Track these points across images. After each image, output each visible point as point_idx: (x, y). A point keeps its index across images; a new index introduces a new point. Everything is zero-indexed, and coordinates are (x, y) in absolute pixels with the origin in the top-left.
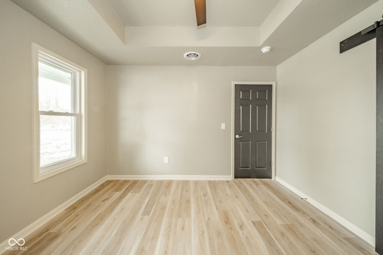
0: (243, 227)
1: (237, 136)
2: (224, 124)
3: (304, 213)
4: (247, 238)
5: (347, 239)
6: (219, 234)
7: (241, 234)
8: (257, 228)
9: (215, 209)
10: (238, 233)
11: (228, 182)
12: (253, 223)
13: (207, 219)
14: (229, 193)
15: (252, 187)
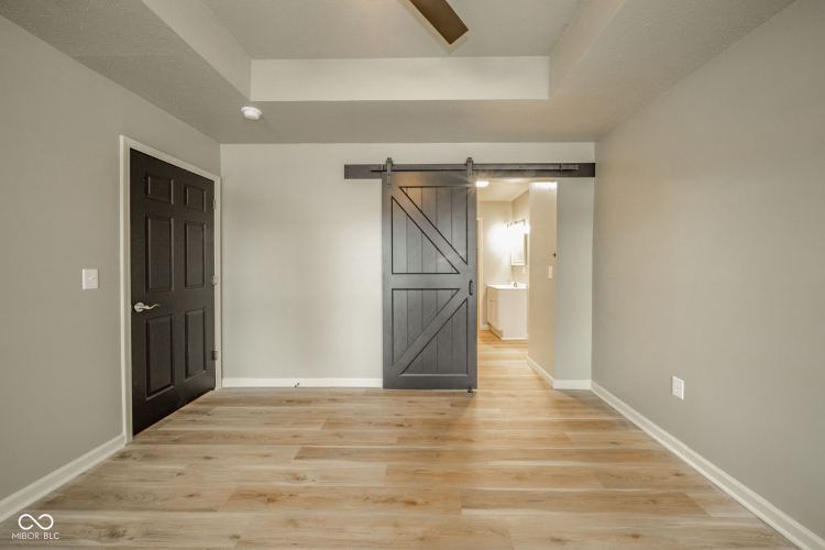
0: (301, 475)
1: (139, 307)
2: (94, 272)
3: (317, 400)
4: (324, 478)
5: (365, 394)
6: (293, 523)
7: (312, 484)
8: (313, 458)
9: (208, 515)
10: (308, 488)
11: (122, 456)
12: (299, 457)
13: (232, 544)
14: (180, 468)
15: (205, 423)
